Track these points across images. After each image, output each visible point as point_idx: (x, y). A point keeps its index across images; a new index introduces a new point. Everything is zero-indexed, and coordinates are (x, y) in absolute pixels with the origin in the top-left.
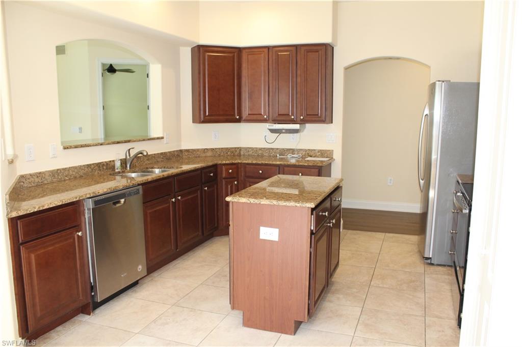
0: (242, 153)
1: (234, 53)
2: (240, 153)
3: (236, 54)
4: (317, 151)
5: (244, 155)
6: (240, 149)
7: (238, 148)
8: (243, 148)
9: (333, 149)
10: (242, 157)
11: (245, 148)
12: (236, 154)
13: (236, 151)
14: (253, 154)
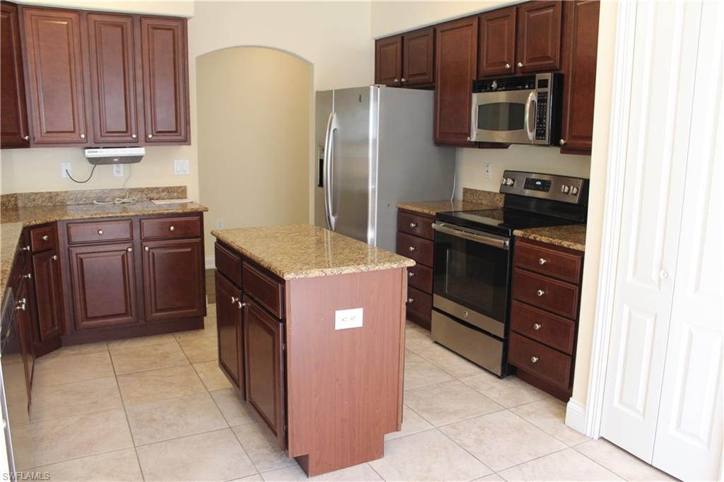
0: (20, 204)
1: (9, 13)
2: (16, 204)
3: (11, 15)
4: (161, 190)
5: (25, 208)
6: (15, 197)
7: (12, 196)
8: (21, 194)
9: (186, 185)
10: (21, 212)
11: (25, 194)
12: (10, 207)
13: (9, 201)
14: (43, 204)
